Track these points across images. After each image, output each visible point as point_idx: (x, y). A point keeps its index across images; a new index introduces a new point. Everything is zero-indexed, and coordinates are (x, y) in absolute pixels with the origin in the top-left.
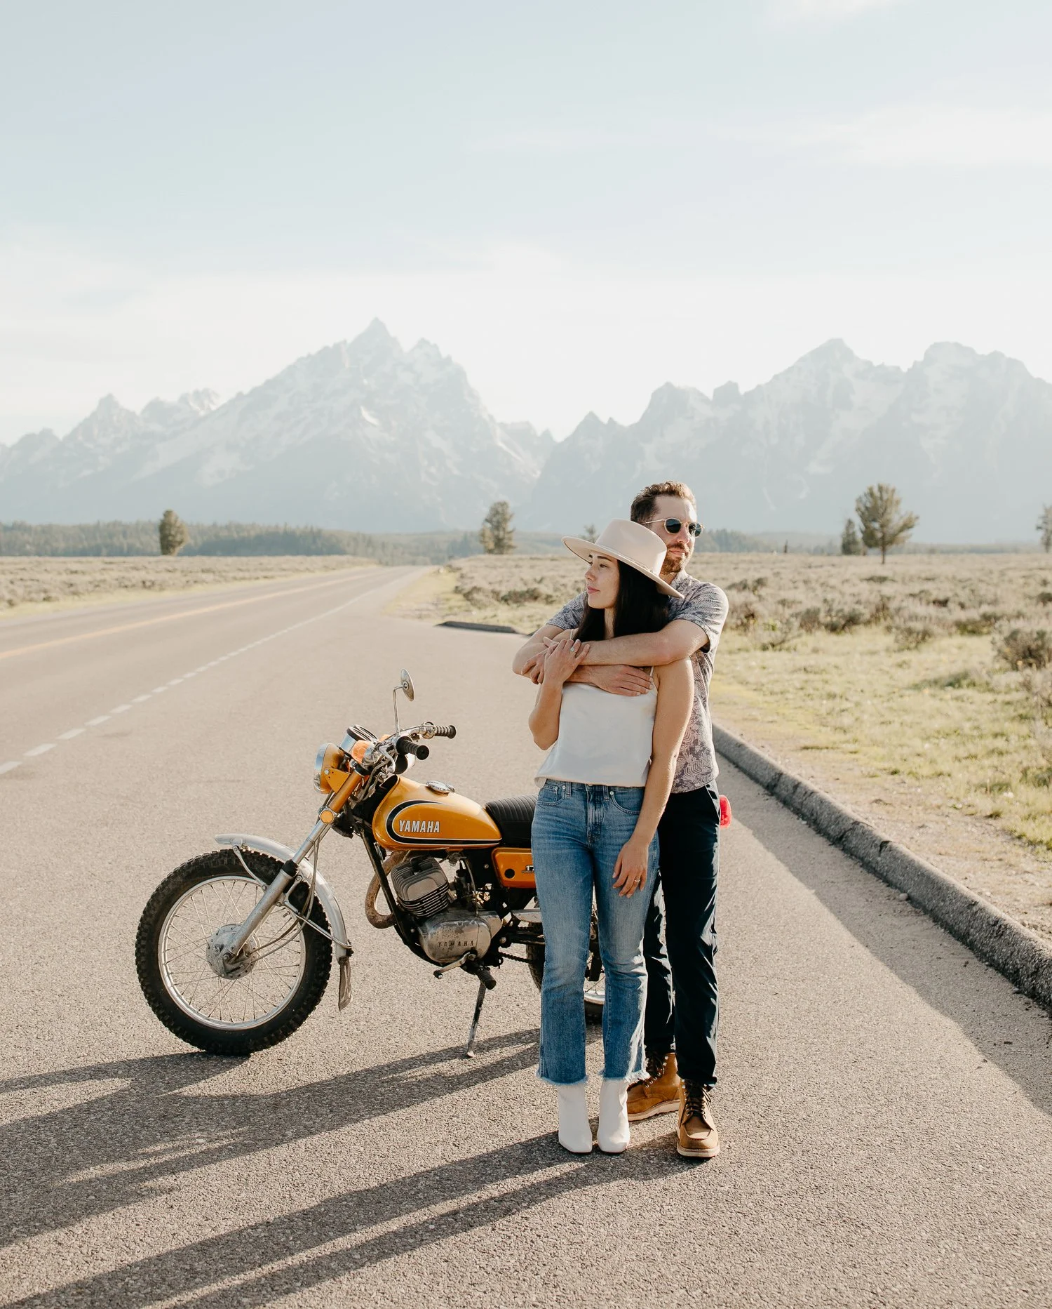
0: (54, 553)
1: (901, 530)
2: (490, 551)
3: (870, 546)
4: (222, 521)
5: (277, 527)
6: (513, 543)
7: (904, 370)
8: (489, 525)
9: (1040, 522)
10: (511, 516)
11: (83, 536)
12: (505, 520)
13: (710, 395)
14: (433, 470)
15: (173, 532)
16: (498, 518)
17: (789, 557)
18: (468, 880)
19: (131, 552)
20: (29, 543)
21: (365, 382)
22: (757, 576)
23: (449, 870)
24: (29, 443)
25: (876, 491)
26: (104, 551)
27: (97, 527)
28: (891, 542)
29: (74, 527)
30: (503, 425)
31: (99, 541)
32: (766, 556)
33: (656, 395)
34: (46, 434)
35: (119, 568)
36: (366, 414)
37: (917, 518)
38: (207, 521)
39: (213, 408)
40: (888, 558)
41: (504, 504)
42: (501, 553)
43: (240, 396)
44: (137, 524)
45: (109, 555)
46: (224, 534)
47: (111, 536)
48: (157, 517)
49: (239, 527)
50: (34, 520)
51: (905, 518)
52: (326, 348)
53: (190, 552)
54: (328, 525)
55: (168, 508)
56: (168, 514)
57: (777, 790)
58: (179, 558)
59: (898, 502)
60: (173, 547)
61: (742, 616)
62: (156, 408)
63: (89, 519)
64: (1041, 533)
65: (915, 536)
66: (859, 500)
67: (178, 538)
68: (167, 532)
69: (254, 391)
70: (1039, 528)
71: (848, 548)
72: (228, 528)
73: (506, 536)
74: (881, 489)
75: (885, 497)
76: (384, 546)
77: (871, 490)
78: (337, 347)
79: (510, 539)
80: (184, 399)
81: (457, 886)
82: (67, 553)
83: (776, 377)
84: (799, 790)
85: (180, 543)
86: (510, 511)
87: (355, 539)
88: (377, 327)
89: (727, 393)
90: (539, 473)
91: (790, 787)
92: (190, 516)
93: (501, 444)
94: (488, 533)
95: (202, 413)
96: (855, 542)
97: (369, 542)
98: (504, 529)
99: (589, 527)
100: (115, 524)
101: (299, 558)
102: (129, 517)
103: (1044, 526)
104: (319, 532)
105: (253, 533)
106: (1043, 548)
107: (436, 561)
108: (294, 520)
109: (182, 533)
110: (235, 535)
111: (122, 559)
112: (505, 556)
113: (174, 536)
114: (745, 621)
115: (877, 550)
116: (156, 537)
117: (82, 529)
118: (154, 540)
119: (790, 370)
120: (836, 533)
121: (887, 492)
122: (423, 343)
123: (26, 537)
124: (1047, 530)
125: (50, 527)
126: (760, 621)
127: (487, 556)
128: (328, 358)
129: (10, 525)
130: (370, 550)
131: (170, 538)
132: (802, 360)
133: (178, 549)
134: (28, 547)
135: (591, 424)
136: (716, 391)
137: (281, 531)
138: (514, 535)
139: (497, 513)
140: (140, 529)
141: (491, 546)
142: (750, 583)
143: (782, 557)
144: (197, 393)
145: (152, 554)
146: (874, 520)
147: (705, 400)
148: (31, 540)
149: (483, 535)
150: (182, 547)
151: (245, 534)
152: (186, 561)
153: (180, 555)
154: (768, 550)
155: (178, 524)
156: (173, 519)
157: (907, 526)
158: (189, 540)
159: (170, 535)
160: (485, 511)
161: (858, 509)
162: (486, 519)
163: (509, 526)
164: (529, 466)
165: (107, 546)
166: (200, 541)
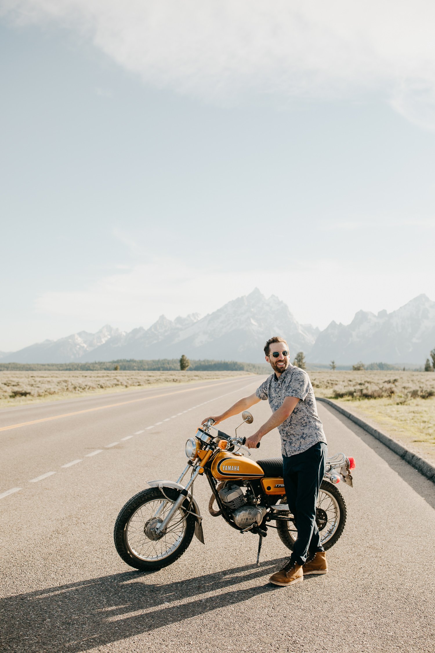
0: (144, 370)
4: (202, 359)
8: (296, 360)
10: (304, 357)
11: (154, 364)
12: (302, 359)
13: (376, 314)
16: (300, 358)
17: (405, 372)
18: (252, 493)
19: (170, 369)
20: (135, 366)
21: (252, 310)
22: (394, 379)
23: (244, 490)
24: (135, 331)
26: (161, 369)
27: (159, 361)
29: (151, 361)
30: (301, 325)
31: (159, 366)
32: (397, 372)
33: (357, 314)
34: (141, 329)
35: (166, 375)
36: (253, 321)
38: (197, 359)
39: (199, 319)
41: (302, 353)
43: (208, 315)
44: (173, 360)
45: (163, 370)
46: (203, 363)
47: (164, 364)
48: (179, 357)
49: (208, 361)
50: (137, 358)
52: (238, 298)
53: (191, 370)
54: (239, 360)
55: (183, 354)
56: (183, 356)
57: (405, 457)
58: (187, 372)
61: (389, 392)
62: (179, 320)
63: (156, 358)
66: (432, 352)
67: (187, 364)
68: (183, 363)
69: (213, 313)
71: (427, 369)
72: (204, 361)
76: (259, 368)
78: (242, 297)
79: (304, 365)
80: (189, 316)
81: (247, 496)
82: (148, 370)
83: (401, 308)
84: (414, 458)
85: (187, 366)
86: (304, 355)
87: (248, 365)
88: (257, 291)
89: (383, 314)
90: (314, 342)
91: (411, 457)
92: (192, 357)
93: (300, 332)
95: (195, 321)
96: (430, 367)
97: (254, 366)
98: (302, 362)
99: (332, 361)
100: (165, 360)
101: (229, 372)
102: (170, 358)
104: (236, 363)
105: (213, 363)
108: (228, 359)
109: (188, 363)
110: (207, 364)
111: (167, 372)
113: (185, 364)
114: (390, 394)
116: (179, 364)
117: (154, 361)
118: (178, 365)
119: (406, 305)
120: (422, 364)
122: (273, 296)
123: (134, 364)
125: (143, 361)
126: (396, 394)
128: (239, 301)
129: (129, 360)
132: (410, 301)
133: (186, 369)
134: (135, 368)
135: (333, 325)
136: (379, 313)
138: (305, 364)
140: (173, 361)
142: (392, 381)
143: (403, 372)
144: (193, 314)
145: (178, 370)
147: (375, 316)
148: (136, 365)
150: (188, 367)
151: (210, 363)
152: (189, 373)
153: (187, 370)
154: (397, 369)
155: (187, 360)
156: (185, 358)
158: (190, 366)
159: (184, 363)
161: (431, 355)
162: (296, 359)
163: (304, 361)
164: (311, 339)
165: (162, 367)
166: (194, 366)
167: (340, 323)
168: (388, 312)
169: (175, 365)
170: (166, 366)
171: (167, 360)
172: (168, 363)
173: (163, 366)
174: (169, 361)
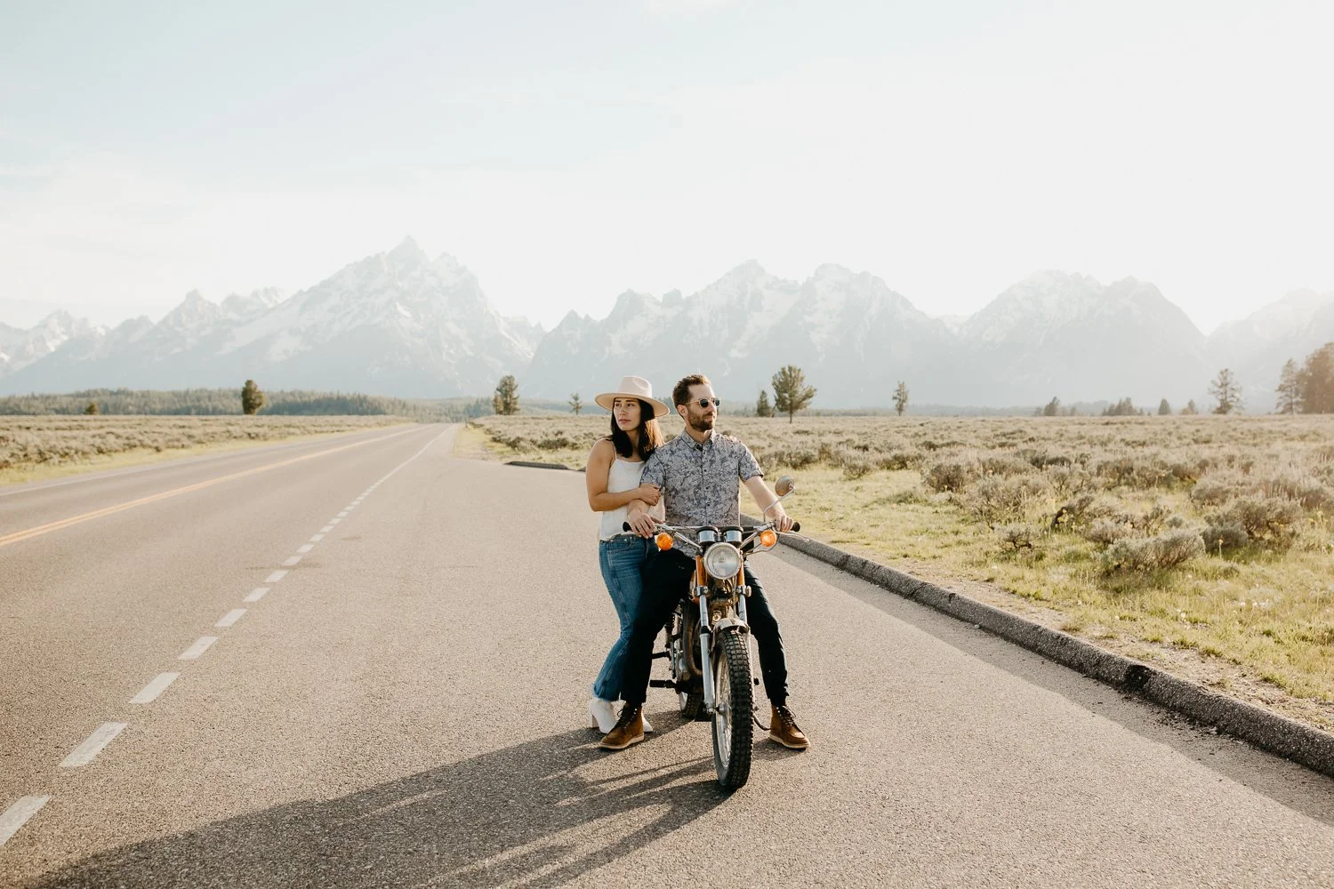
0: (153, 413)
1: (804, 399)
2: (500, 413)
3: (781, 410)
4: (288, 389)
5: (331, 393)
6: (517, 406)
7: (800, 283)
8: (499, 393)
9: (895, 394)
10: (516, 387)
11: (176, 400)
12: (512, 390)
13: (660, 299)
14: (452, 352)
15: (253, 397)
16: (506, 388)
19: (215, 412)
20: (131, 405)
21: (400, 284)
24: (129, 326)
25: (787, 370)
26: (193, 411)
27: (187, 393)
28: (797, 408)
29: (168, 392)
30: (505, 319)
31: (189, 404)
33: (621, 298)
34: (143, 320)
35: (214, 424)
36: (400, 309)
37: (815, 390)
38: (276, 388)
39: (279, 302)
40: (794, 419)
41: (510, 378)
42: (509, 414)
43: (300, 292)
44: (220, 390)
45: (198, 414)
46: (290, 399)
47: (198, 400)
48: (241, 386)
49: (301, 394)
50: (135, 386)
51: (807, 390)
52: (370, 259)
53: (262, 413)
54: (372, 392)
55: (250, 379)
56: (249, 383)
58: (259, 417)
59: (802, 379)
60: (254, 408)
62: (233, 302)
63: (181, 386)
64: (896, 402)
65: (814, 404)
66: (775, 377)
67: (257, 402)
68: (248, 397)
69: (313, 290)
70: (895, 398)
71: (762, 411)
72: (292, 394)
73: (513, 401)
74: (790, 369)
75: (793, 375)
76: (415, 408)
77: (783, 369)
78: (377, 257)
79: (515, 404)
80: (255, 294)
82: (162, 413)
83: (709, 287)
85: (260, 404)
86: (515, 383)
87: (393, 404)
88: (409, 243)
89: (672, 299)
90: (533, 354)
92: (269, 386)
93: (504, 333)
94: (499, 398)
95: (270, 306)
96: (767, 407)
97: (403, 405)
98: (511, 396)
99: (574, 395)
100: (201, 391)
101: (354, 417)
102: (213, 386)
103: (898, 397)
104: (365, 398)
105: (313, 398)
106: (897, 412)
107: (457, 420)
108: (347, 389)
109: (260, 397)
110: (299, 400)
111: (213, 417)
112: (513, 416)
113: (254, 400)
115: (787, 413)
116: (240, 400)
117: (175, 394)
118: (239, 403)
119: (719, 281)
120: (753, 402)
121: (795, 372)
122: (444, 255)
123: (129, 400)
124: (900, 400)
125: (148, 392)
127: (499, 416)
128: (371, 264)
129: (115, 391)
130: (404, 411)
131: (251, 401)
132: (728, 276)
133: (257, 410)
134: (131, 408)
135: (572, 319)
136: (665, 296)
137: (335, 397)
138: (519, 401)
139: (506, 384)
140: (223, 395)
141: (502, 409)
144: (266, 291)
145: (239, 414)
146: (785, 392)
147: (656, 303)
148: (133, 402)
149: (495, 400)
150: (261, 407)
151: (306, 399)
152: (265, 419)
153: (258, 414)
155: (257, 390)
156: (253, 387)
157: (808, 396)
158: (265, 404)
159: (251, 399)
160: (497, 384)
161: (774, 384)
162: (498, 389)
163: (515, 394)
164: (525, 349)
165: (195, 408)
166: (271, 405)
167: (587, 316)
168: (684, 296)
169: (226, 402)
170: (204, 404)
171: (206, 391)
172: (210, 398)
173: (197, 404)
174: (211, 392)
